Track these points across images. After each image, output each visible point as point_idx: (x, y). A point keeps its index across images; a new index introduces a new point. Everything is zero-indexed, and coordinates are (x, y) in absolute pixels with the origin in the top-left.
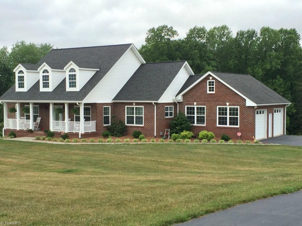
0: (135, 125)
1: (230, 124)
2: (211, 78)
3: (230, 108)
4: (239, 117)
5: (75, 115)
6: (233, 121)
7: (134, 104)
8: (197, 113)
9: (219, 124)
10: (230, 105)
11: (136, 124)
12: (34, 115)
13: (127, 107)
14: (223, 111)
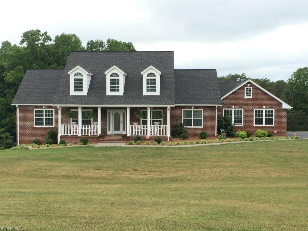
0: (192, 127)
1: (266, 124)
2: (249, 85)
3: (265, 110)
4: (274, 117)
5: (141, 119)
6: (269, 121)
7: (193, 108)
8: (235, 115)
9: (255, 124)
10: (266, 108)
11: (194, 126)
12: (83, 120)
13: (184, 111)
14: (259, 113)
